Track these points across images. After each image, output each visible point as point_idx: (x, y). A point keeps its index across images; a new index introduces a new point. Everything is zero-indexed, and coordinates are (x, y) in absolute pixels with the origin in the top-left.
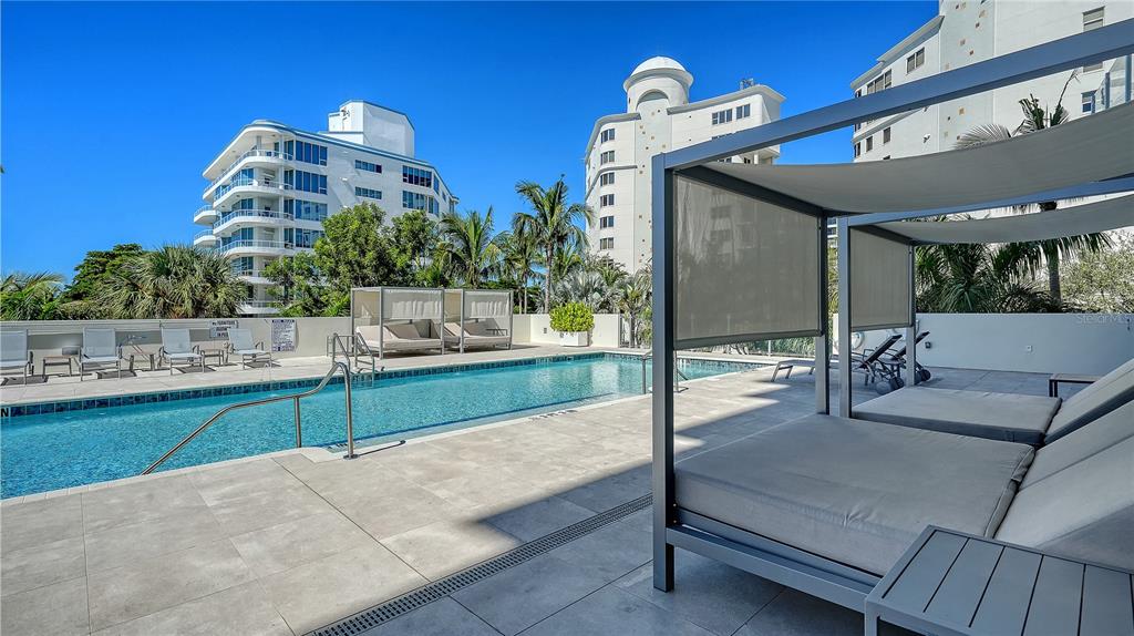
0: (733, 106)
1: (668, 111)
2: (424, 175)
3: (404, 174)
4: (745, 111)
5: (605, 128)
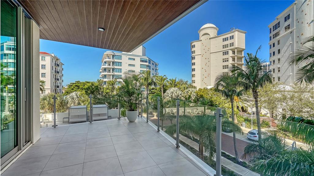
0: (229, 36)
1: (210, 39)
2: (146, 60)
3: (141, 60)
4: (232, 37)
5: (193, 44)
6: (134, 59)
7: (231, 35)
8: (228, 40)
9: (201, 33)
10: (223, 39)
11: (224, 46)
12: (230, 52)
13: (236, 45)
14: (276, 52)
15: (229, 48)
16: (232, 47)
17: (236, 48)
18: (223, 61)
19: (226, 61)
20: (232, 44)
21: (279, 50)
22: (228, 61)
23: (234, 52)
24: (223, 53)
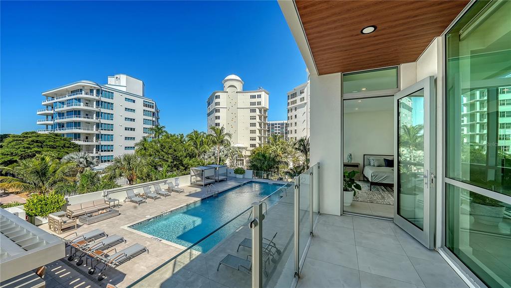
0: (256, 94)
1: (237, 92)
2: (151, 104)
3: (144, 104)
4: (259, 96)
5: (217, 94)
6: (134, 101)
7: (259, 93)
8: (255, 98)
9: (227, 84)
10: (251, 96)
11: (252, 104)
12: (258, 111)
13: (263, 105)
14: (294, 117)
15: (256, 106)
16: (259, 106)
17: (263, 108)
18: (251, 119)
19: (253, 119)
20: (259, 103)
21: (296, 116)
22: (255, 119)
23: (260, 111)
24: (251, 110)
